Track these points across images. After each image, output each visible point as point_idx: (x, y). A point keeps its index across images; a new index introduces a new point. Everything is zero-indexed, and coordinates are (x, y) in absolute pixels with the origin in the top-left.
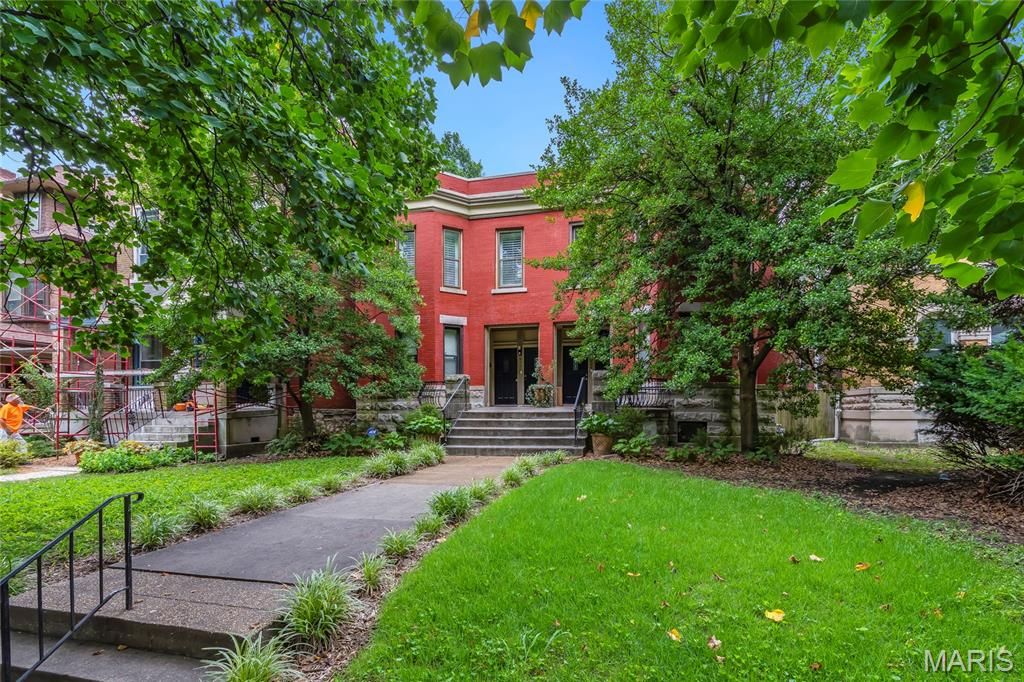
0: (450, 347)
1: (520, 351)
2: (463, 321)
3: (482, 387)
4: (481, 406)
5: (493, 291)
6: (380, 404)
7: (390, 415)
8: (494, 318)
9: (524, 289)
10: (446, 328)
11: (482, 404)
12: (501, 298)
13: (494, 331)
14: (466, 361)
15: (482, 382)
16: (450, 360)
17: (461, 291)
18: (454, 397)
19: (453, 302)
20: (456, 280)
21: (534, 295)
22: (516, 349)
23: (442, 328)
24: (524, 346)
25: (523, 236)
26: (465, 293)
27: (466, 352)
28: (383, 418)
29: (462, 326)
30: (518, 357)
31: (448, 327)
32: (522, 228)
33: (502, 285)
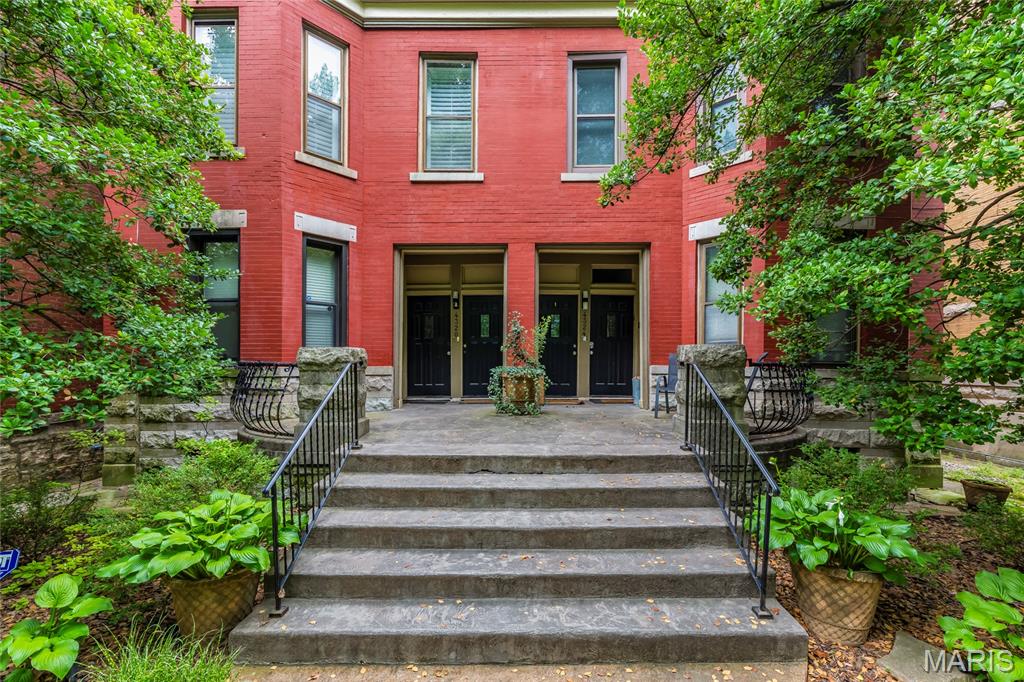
0: (320, 285)
1: (457, 300)
2: (347, 232)
3: (389, 370)
4: (385, 408)
5: (413, 176)
6: (146, 410)
7: (170, 434)
8: (416, 233)
9: (478, 176)
10: (310, 243)
11: (387, 402)
12: (429, 190)
13: (414, 258)
14: (354, 315)
15: (388, 360)
16: (318, 313)
17: (345, 170)
18: (327, 408)
19: (326, 190)
20: (335, 145)
21: (494, 188)
22: (448, 297)
23: (299, 242)
24: (463, 293)
25: (476, 73)
26: (354, 174)
27: (354, 297)
28: (152, 441)
29: (347, 243)
30: (453, 312)
31: (314, 242)
32: (472, 57)
33: (429, 167)
